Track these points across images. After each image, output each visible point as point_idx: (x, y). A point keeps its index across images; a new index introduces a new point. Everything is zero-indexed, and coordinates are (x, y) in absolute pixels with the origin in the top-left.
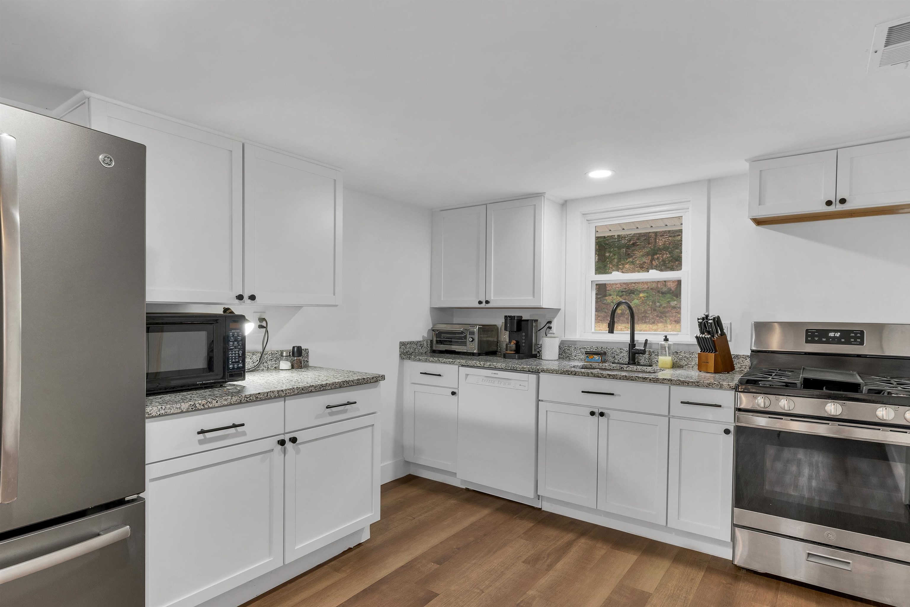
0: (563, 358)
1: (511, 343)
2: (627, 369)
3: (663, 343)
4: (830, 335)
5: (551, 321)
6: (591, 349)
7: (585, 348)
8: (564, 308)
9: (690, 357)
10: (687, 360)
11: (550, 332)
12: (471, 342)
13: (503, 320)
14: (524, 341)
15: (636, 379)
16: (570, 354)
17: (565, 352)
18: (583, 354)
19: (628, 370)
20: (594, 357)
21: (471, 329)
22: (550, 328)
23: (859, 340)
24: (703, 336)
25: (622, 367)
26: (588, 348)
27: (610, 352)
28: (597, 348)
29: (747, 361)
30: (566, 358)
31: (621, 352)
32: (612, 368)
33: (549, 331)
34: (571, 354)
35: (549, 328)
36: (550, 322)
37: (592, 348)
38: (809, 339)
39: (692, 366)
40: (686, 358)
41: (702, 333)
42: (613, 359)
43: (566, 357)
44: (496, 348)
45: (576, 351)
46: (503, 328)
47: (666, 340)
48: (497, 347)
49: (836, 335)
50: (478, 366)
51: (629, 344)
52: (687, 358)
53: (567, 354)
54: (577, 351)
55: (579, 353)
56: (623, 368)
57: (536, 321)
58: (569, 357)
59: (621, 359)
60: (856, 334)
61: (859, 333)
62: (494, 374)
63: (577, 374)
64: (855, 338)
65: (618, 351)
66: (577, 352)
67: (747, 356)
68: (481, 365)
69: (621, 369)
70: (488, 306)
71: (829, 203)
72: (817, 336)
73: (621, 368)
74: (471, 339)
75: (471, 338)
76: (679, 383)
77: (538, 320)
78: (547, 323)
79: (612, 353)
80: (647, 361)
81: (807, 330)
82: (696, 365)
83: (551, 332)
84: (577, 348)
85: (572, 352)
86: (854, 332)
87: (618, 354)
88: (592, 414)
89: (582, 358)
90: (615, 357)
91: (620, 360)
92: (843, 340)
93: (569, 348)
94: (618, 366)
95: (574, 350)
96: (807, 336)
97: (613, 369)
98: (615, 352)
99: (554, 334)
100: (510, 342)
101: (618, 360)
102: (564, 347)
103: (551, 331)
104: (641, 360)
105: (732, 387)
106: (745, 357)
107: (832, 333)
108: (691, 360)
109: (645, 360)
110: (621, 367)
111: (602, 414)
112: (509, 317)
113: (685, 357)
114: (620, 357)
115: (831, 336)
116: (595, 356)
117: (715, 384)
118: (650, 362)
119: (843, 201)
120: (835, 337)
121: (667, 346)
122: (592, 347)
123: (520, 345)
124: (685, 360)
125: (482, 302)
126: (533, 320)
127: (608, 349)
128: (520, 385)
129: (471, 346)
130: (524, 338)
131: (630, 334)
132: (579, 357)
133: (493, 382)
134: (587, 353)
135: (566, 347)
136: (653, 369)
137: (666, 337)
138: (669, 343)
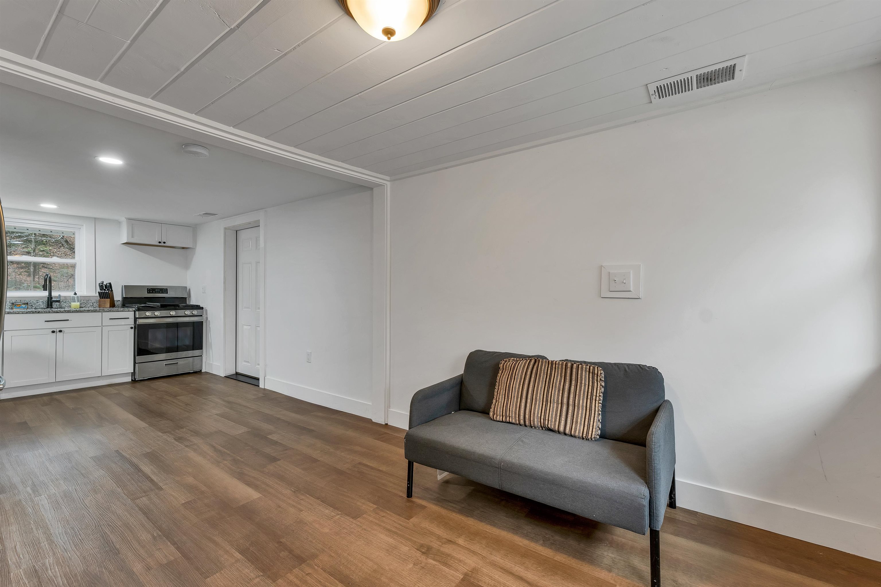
3: (73, 296)
19: (50, 312)
23: (166, 292)
24: (102, 291)
25: (44, 311)
29: (117, 301)
38: (148, 292)
41: (101, 290)
51: (47, 298)
59: (38, 305)
60: (165, 290)
64: (165, 291)
71: (160, 242)
72: (151, 291)
79: (33, 302)
81: (148, 289)
88: (53, 332)
92: (161, 292)
94: (41, 310)
104: (54, 305)
107: (157, 290)
111: (60, 331)
113: (84, 302)
116: (22, 305)
118: (60, 306)
119: (164, 243)
121: (76, 297)
131: (49, 292)
137: (75, 293)
138: (77, 295)
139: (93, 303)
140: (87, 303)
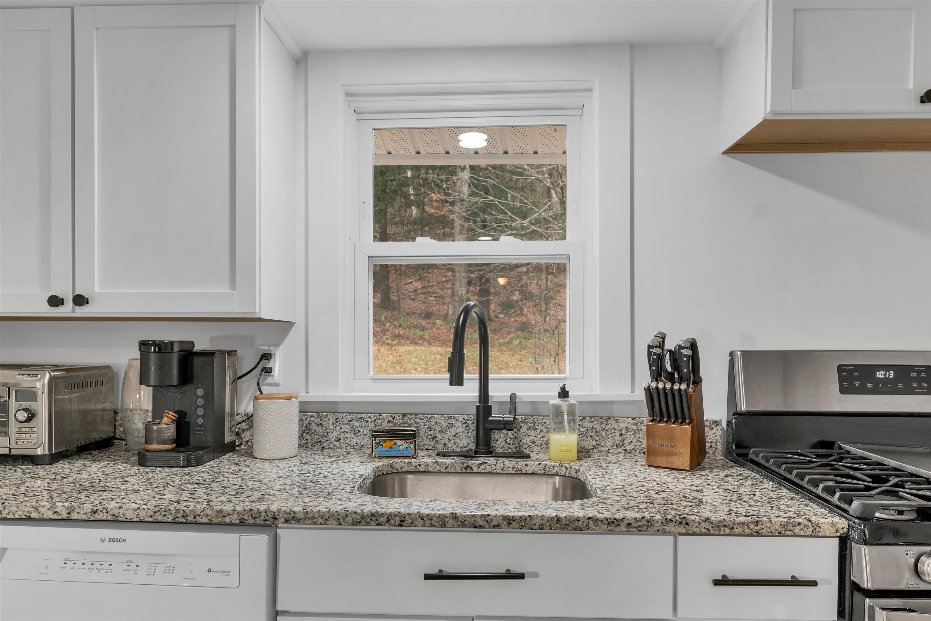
0: (306, 446)
1: (161, 418)
2: (480, 469)
3: (558, 401)
4: (878, 376)
5: (270, 354)
6: (377, 421)
7: (361, 418)
8: (303, 322)
9: (603, 429)
10: (596, 435)
11: (266, 382)
12: (25, 422)
13: (137, 355)
14: (200, 412)
15: (587, 525)
16: (323, 436)
17: (311, 432)
18: (358, 435)
19: (484, 471)
20: (395, 443)
21: (26, 383)
22: (268, 371)
23: (925, 385)
24: (660, 385)
25: (468, 466)
26: (370, 417)
27: (424, 425)
28: (391, 419)
29: (713, 431)
30: (313, 445)
31: (451, 425)
32: (443, 470)
33: (264, 380)
34: (325, 434)
35: (266, 372)
36: (267, 356)
37: (380, 417)
38: (845, 384)
39: (607, 449)
40: (594, 433)
42: (432, 443)
43: (313, 443)
44: (112, 429)
45: (338, 428)
46: (135, 375)
47: (564, 394)
48: (115, 426)
49: (887, 376)
50: (45, 517)
51: (477, 406)
52: (596, 432)
53: (316, 437)
54: (341, 428)
55: (347, 432)
56: (471, 468)
57: (232, 353)
58: (320, 442)
59: (450, 440)
60: (919, 372)
61: (923, 371)
62: (110, 540)
63: (408, 521)
64: (919, 381)
65: (442, 422)
66: (343, 430)
67: (713, 423)
68: (56, 512)
69: (464, 471)
70: (82, 311)
72: (857, 379)
73: (466, 468)
74: (22, 416)
75: (23, 409)
76: (708, 530)
77: (236, 351)
78: (261, 359)
79: (430, 428)
80: (511, 443)
81: (840, 367)
82: (615, 447)
83: (270, 380)
84: (342, 418)
85: (329, 431)
86: (916, 368)
87: (443, 430)
89: (354, 443)
90: (435, 437)
91: (448, 444)
92: (900, 386)
93: (321, 420)
94: (458, 463)
95: (333, 424)
96: (841, 380)
97: (447, 470)
98: (436, 424)
99: (277, 385)
100: (158, 414)
101: (445, 445)
102: (306, 419)
103: (269, 378)
104: (497, 441)
105: (843, 528)
106: (710, 424)
107: (881, 372)
108: (604, 436)
109: (506, 441)
110: (466, 465)
112: (155, 344)
113: (592, 429)
114: (449, 436)
115: (880, 377)
116: (399, 442)
117: (800, 524)
118: (518, 445)
120: (886, 380)
121: (565, 407)
122: (380, 415)
123: (188, 423)
124: (591, 436)
125: (62, 300)
126: (226, 351)
127: (420, 419)
128: (209, 570)
129: (23, 436)
130: (200, 402)
131: (478, 381)
132: (348, 442)
133: (106, 566)
134: (377, 435)
135: (312, 419)
136: (541, 466)
137: (563, 388)
138: (571, 400)
139: (623, 432)
140: (604, 433)
